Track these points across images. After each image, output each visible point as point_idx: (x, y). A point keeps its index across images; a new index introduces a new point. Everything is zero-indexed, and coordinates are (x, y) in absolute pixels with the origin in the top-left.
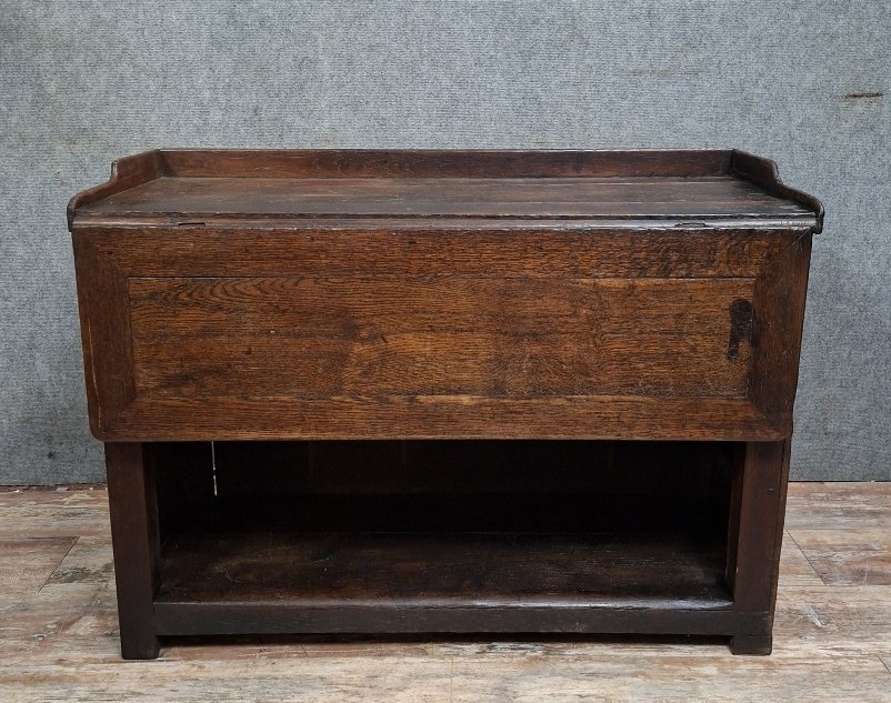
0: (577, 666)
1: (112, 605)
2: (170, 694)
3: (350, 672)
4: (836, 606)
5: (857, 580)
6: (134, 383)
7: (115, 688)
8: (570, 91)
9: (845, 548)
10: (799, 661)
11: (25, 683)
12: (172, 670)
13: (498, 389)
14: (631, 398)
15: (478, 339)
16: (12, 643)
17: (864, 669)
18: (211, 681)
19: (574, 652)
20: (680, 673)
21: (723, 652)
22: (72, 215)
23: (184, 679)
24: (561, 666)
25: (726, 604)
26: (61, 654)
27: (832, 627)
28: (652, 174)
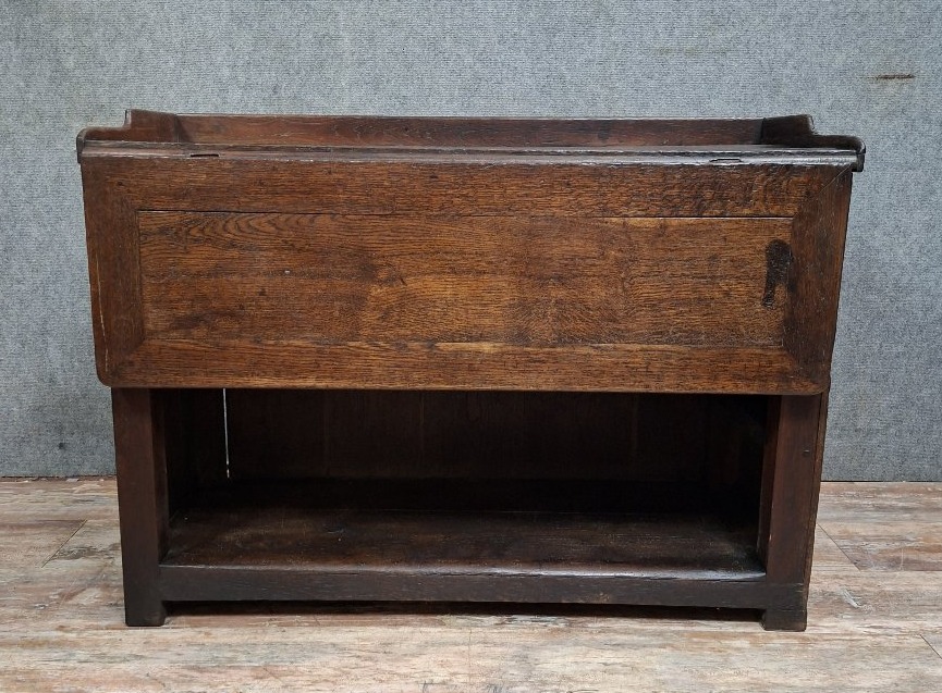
0: (601, 637)
2: (175, 658)
4: (872, 589)
6: (142, 323)
7: (116, 652)
8: (595, 69)
9: (879, 539)
10: (836, 637)
11: (23, 646)
12: (178, 636)
13: (521, 337)
14: (661, 347)
15: (501, 282)
16: (12, 611)
17: (906, 645)
18: (218, 647)
19: (599, 625)
20: (710, 645)
21: (755, 628)
22: (81, 144)
23: (189, 644)
24: (584, 637)
25: (758, 575)
26: (62, 622)
27: (869, 608)
28: (680, 145)
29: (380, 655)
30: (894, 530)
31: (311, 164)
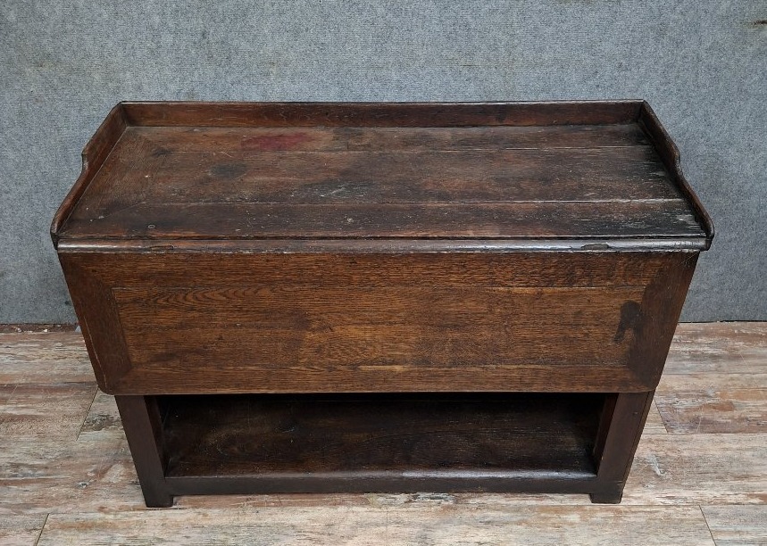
0: (478, 515)
4: (674, 455)
5: (692, 428)
6: (128, 359)
7: (145, 534)
9: (687, 394)
10: (641, 509)
11: (78, 529)
12: (184, 518)
13: (425, 362)
14: (532, 366)
16: (64, 490)
17: (687, 517)
18: (213, 529)
21: (584, 501)
23: (194, 527)
24: (466, 515)
25: (591, 476)
26: (102, 502)
27: (669, 476)
28: (567, 124)
29: (325, 537)
30: (700, 383)
31: (250, 255)
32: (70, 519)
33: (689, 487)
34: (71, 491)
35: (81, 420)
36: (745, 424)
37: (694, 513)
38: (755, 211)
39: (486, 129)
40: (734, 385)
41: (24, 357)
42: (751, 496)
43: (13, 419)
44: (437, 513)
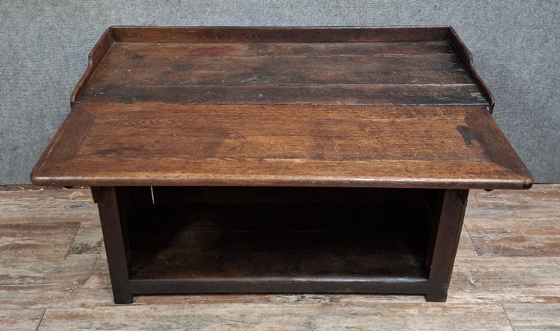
0: (346, 309)
1: (105, 268)
2: (142, 326)
3: (232, 313)
4: (483, 270)
5: (495, 253)
7: (113, 322)
9: (492, 231)
10: (460, 306)
11: (67, 319)
12: (141, 311)
16: (56, 293)
17: (493, 311)
18: (162, 318)
19: (345, 300)
20: (398, 313)
21: (421, 300)
23: (147, 317)
24: (338, 309)
25: (424, 280)
26: (83, 301)
27: (480, 284)
28: (401, 41)
29: (240, 323)
30: (501, 225)
32: (61, 311)
33: (494, 292)
34: (61, 294)
35: (68, 248)
36: (533, 250)
37: (498, 308)
38: (532, 104)
39: (348, 44)
40: (525, 225)
41: (26, 206)
42: (538, 297)
43: (19, 247)
44: (318, 308)
